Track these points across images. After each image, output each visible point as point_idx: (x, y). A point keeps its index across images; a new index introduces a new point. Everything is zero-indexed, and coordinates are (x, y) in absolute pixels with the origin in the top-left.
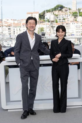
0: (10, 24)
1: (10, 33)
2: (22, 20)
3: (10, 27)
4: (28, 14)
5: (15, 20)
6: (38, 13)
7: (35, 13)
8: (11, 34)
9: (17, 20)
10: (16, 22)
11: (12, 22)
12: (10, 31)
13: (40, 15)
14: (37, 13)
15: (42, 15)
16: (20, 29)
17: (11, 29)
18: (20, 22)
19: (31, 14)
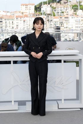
0: (1, 16)
1: (1, 26)
2: (15, 12)
3: (2, 19)
4: (22, 6)
5: (8, 12)
6: (34, 5)
7: (30, 5)
8: (3, 27)
9: (10, 12)
10: (9, 14)
11: (4, 14)
12: (2, 24)
13: (35, 7)
14: (32, 5)
15: (38, 7)
16: (13, 22)
17: (3, 22)
18: (13, 14)
19: (26, 6)
